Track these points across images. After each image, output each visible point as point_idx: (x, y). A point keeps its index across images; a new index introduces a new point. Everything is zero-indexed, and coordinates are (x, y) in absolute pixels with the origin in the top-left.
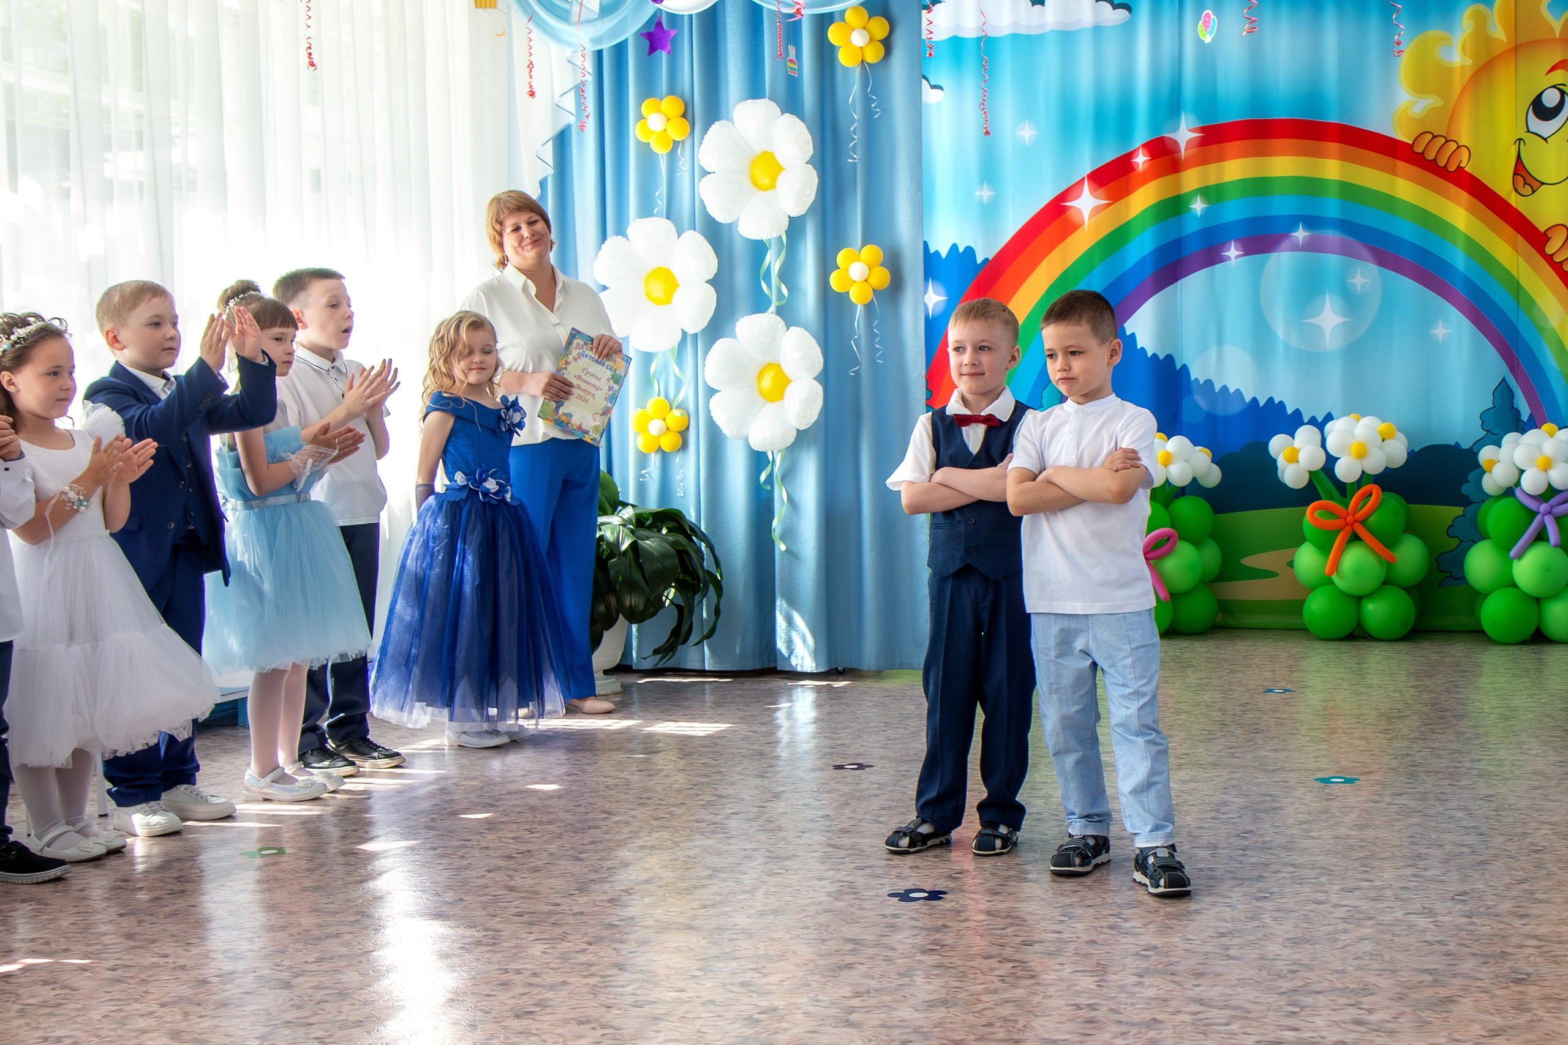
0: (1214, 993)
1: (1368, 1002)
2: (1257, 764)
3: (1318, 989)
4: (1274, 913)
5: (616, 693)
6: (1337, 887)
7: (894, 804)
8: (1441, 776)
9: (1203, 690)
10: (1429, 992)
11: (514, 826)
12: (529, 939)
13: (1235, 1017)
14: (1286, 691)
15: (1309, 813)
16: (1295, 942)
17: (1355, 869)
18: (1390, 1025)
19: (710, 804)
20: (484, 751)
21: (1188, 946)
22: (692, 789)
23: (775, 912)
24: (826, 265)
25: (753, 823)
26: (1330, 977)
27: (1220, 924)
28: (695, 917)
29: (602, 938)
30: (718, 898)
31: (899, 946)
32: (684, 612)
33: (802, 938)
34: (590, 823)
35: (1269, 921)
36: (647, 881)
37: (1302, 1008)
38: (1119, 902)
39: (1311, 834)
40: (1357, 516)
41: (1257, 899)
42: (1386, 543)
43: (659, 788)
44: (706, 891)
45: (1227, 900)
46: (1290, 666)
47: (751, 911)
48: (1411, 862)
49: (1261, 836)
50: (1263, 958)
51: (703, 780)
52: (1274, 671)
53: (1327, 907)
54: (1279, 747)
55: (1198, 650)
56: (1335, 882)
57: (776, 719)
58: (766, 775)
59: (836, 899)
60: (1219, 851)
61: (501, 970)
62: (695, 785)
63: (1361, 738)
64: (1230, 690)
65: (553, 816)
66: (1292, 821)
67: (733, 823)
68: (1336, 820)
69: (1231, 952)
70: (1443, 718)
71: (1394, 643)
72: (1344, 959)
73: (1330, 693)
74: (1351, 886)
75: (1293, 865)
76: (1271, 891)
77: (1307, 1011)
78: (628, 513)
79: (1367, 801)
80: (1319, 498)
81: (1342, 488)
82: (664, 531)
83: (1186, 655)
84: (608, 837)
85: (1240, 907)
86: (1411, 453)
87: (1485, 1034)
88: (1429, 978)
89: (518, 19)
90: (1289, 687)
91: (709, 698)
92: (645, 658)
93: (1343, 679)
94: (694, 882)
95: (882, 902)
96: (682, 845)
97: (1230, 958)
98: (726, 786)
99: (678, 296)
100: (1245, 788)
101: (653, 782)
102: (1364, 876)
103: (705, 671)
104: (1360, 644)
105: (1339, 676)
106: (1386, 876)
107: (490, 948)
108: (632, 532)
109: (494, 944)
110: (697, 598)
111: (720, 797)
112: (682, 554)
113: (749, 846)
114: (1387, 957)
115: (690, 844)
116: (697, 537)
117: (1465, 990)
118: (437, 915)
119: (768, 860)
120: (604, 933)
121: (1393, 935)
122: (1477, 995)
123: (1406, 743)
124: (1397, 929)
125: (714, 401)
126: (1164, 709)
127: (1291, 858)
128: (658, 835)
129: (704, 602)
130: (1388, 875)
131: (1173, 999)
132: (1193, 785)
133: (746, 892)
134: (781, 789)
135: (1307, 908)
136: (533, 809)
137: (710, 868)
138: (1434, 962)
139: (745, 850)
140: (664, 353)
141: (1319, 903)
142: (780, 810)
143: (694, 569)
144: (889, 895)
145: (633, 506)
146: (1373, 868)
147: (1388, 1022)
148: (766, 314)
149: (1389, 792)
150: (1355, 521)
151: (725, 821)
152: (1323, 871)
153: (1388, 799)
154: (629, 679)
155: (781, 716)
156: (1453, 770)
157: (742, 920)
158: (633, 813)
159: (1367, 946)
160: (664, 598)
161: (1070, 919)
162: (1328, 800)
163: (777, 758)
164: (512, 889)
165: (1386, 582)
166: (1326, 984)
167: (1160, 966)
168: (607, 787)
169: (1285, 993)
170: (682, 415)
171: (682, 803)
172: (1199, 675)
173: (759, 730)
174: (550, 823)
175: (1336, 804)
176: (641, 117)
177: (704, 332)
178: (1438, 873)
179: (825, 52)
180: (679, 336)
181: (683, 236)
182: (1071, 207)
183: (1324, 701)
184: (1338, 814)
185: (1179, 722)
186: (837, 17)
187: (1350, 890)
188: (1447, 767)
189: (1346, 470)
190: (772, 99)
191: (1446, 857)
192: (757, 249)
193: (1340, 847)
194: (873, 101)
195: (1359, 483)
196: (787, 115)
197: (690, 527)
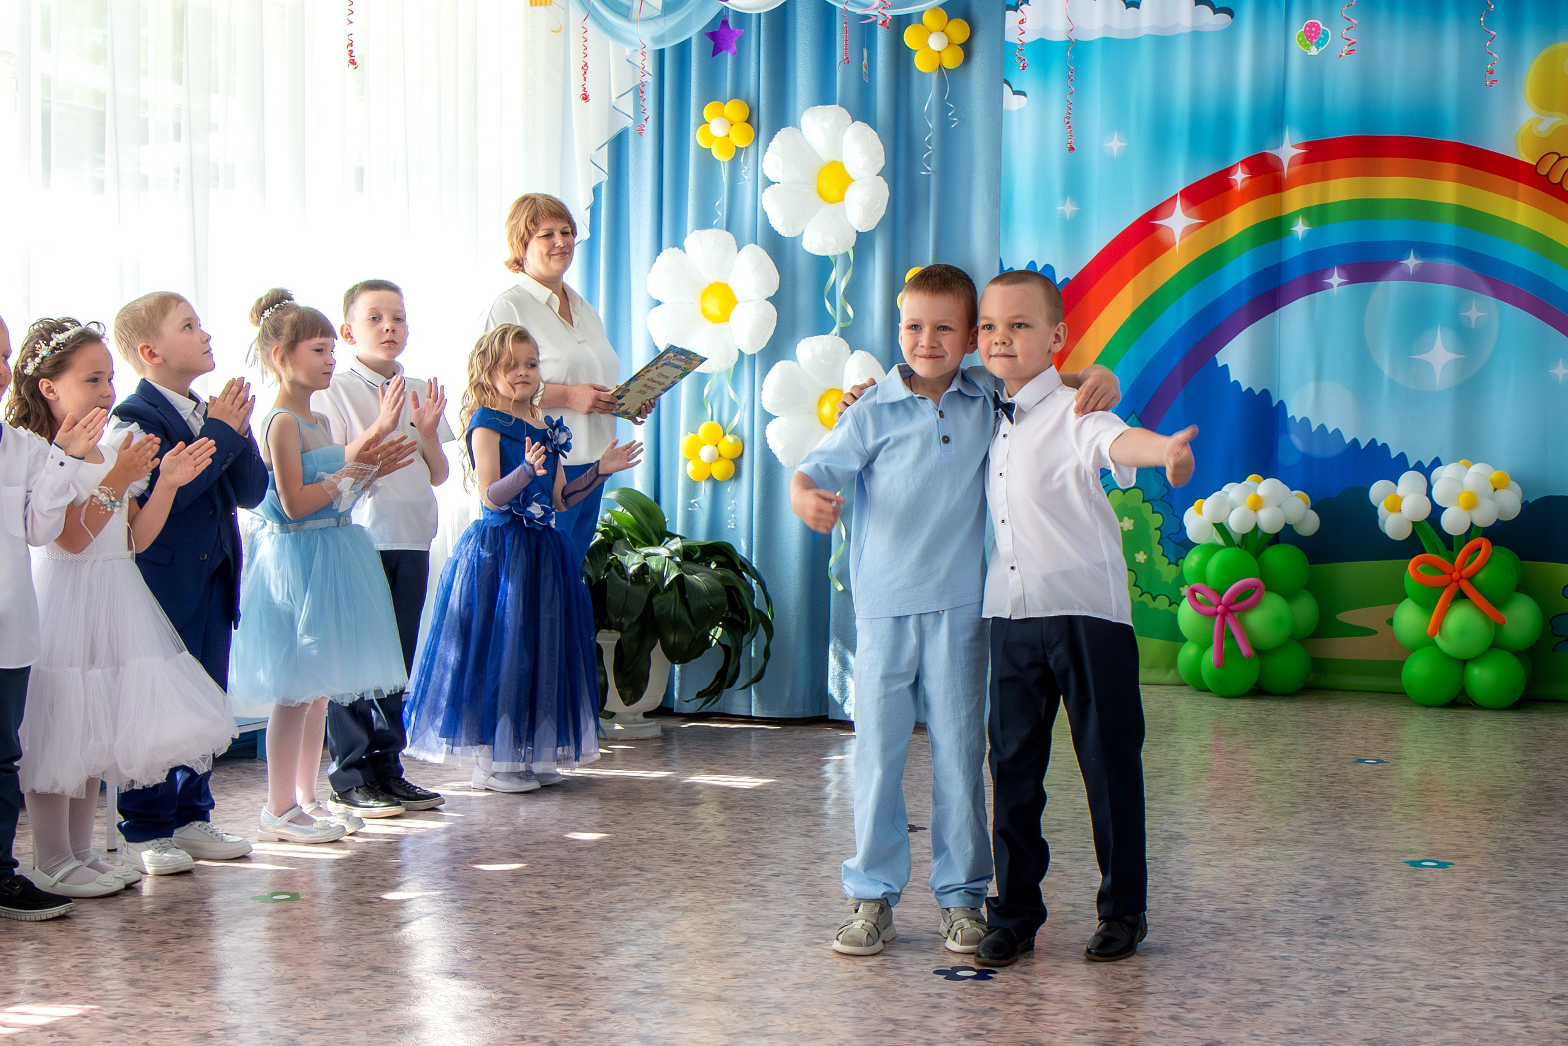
2: (1342, 842)
4: (1351, 1010)
5: (655, 738)
6: (1422, 984)
8: (1543, 864)
9: (1288, 757)
11: (540, 879)
12: (549, 1004)
14: (1379, 761)
15: (1396, 900)
17: (1443, 964)
19: (749, 863)
20: (512, 796)
22: (730, 846)
23: (811, 986)
24: (894, 285)
25: (793, 887)
27: (1290, 1019)
28: (726, 988)
29: (627, 1006)
30: (753, 968)
31: (941, 1029)
32: (731, 653)
33: (839, 1016)
34: (620, 880)
35: (1345, 1019)
36: (678, 946)
38: (1182, 990)
39: (1397, 923)
40: (1464, 572)
41: (1334, 993)
42: (1494, 603)
43: (696, 844)
44: (738, 959)
45: (1301, 993)
46: (1385, 734)
47: (786, 984)
48: (1505, 959)
49: (1342, 922)
51: (744, 837)
52: (1366, 739)
53: (1410, 1005)
54: (1369, 824)
55: (1285, 712)
56: (1419, 978)
57: (825, 773)
58: (811, 834)
59: (878, 974)
60: (1296, 938)
61: (516, 1036)
62: (734, 842)
63: (1457, 818)
64: (1318, 759)
65: (581, 870)
66: (1376, 908)
67: (772, 886)
68: (1425, 908)
70: (1549, 798)
71: (1498, 712)
73: (1427, 766)
74: (1437, 983)
75: (1376, 957)
76: (1349, 985)
78: (676, 544)
79: (1459, 889)
80: (1425, 552)
81: (1448, 540)
82: (713, 566)
83: (1272, 718)
84: (638, 895)
85: (1314, 1001)
86: (1525, 505)
89: (576, 14)
90: (1382, 757)
91: (754, 747)
92: (687, 702)
93: (1441, 751)
94: (728, 949)
95: (926, 980)
96: (717, 908)
98: (767, 845)
99: (737, 313)
100: (1327, 869)
101: (690, 837)
102: (1453, 972)
103: (751, 717)
104: (1463, 712)
105: (1436, 746)
106: (1476, 973)
107: (507, 1012)
108: (679, 565)
109: (512, 1008)
110: (746, 638)
111: (761, 856)
112: (731, 591)
113: (788, 912)
115: (725, 907)
116: (748, 572)
118: (452, 973)
119: (807, 928)
120: (628, 1001)
123: (1507, 826)
124: (1485, 1034)
125: (772, 429)
126: (1245, 777)
127: (1373, 948)
128: (691, 895)
129: (753, 644)
130: (1479, 971)
132: (1271, 863)
133: (782, 962)
134: (825, 850)
135: (1387, 1006)
136: (560, 861)
137: (745, 934)
139: (784, 916)
140: (719, 375)
141: (1401, 1000)
142: (824, 874)
143: (743, 607)
144: (936, 972)
145: (681, 538)
146: (1462, 964)
148: (829, 336)
149: (1486, 880)
150: (1461, 578)
151: (765, 884)
152: (1407, 965)
153: (1484, 887)
154: (671, 723)
155: (830, 770)
156: (1557, 857)
157: (774, 993)
158: (667, 870)
160: (711, 637)
161: (1128, 1006)
162: (1416, 886)
163: (824, 815)
164: (533, 948)
165: (1492, 646)
168: (640, 841)
170: (735, 440)
171: (720, 862)
172: (1285, 740)
173: (805, 783)
174: (578, 877)
175: (1425, 890)
176: (702, 121)
177: (763, 352)
178: (1534, 972)
179: (901, 57)
180: (735, 357)
181: (744, 250)
182: (1162, 226)
183: (1420, 774)
184: (1428, 902)
185: (1260, 792)
186: (915, 19)
187: (1437, 988)
188: (1552, 854)
189: (1453, 521)
190: (843, 105)
191: (1545, 955)
192: (823, 265)
193: (1427, 939)
194: (952, 109)
195: (1467, 536)
196: (858, 123)
197: (741, 562)
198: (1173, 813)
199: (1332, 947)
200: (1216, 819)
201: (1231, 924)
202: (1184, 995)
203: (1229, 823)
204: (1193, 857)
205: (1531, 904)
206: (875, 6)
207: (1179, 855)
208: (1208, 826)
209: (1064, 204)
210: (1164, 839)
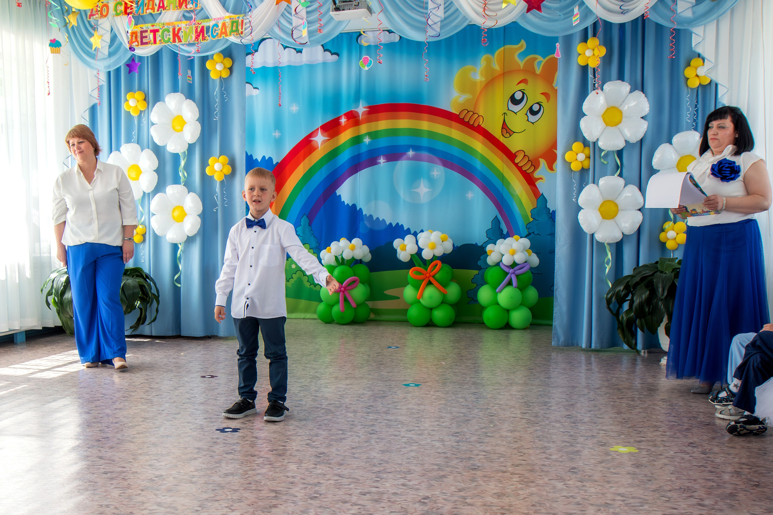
0: (345, 472)
1: (409, 476)
2: (379, 378)
3: (389, 471)
4: (376, 440)
6: (405, 429)
7: (224, 392)
8: (456, 384)
9: (362, 346)
10: (435, 473)
13: (353, 482)
14: (397, 347)
15: (398, 399)
16: (383, 452)
17: (413, 422)
18: (417, 486)
19: (147, 391)
21: (338, 453)
22: (140, 385)
23: (167, 436)
24: (204, 164)
25: (164, 400)
26: (395, 466)
27: (352, 444)
28: (134, 438)
29: (95, 445)
30: (145, 430)
31: (217, 451)
32: (143, 311)
33: (177, 447)
34: (96, 399)
35: (374, 443)
36: (116, 423)
37: (381, 479)
38: (312, 434)
39: (397, 407)
40: (431, 274)
41: (370, 434)
42: (443, 285)
43: (127, 384)
44: (140, 427)
45: (357, 434)
46: (401, 337)
47: (158, 436)
48: (437, 420)
49: (376, 408)
50: (368, 458)
51: (146, 381)
52: (393, 339)
53: (399, 438)
54: (390, 371)
55: (362, 330)
56: (404, 427)
58: (172, 380)
59: (194, 431)
60: (358, 414)
63: (425, 367)
64: (373, 347)
66: (390, 402)
68: (410, 401)
69: (355, 456)
70: (461, 360)
71: (445, 329)
72: (402, 459)
73: (416, 349)
74: (410, 429)
75: (388, 420)
76: (377, 430)
77: (383, 480)
79: (423, 394)
80: (415, 266)
81: (425, 262)
82: (135, 277)
83: (357, 332)
85: (362, 437)
86: (454, 247)
87: (456, 490)
88: (436, 467)
89: (74, 59)
90: (398, 346)
93: (421, 343)
95: (212, 433)
97: (355, 458)
98: (155, 384)
99: (142, 177)
100: (373, 388)
102: (417, 425)
103: (152, 336)
104: (432, 328)
105: (420, 341)
106: (426, 425)
110: (149, 305)
111: (152, 388)
112: (142, 287)
113: (161, 409)
114: (421, 459)
115: (136, 408)
116: (149, 279)
117: (450, 472)
119: (168, 415)
121: (425, 450)
122: (456, 474)
123: (444, 370)
124: (427, 447)
125: (153, 219)
127: (387, 417)
129: (152, 307)
131: (328, 474)
132: (351, 386)
133: (157, 428)
134: (178, 385)
135: (390, 438)
138: (439, 461)
141: (396, 436)
142: (176, 394)
143: (147, 293)
144: (216, 430)
146: (421, 422)
147: (416, 485)
148: (180, 185)
149: (433, 390)
150: (430, 276)
151: (152, 399)
152: (400, 423)
153: (432, 393)
156: (462, 381)
159: (413, 454)
160: (135, 305)
162: (406, 393)
165: (443, 302)
166: (393, 469)
167: (325, 461)
169: (375, 473)
170: (143, 227)
172: (361, 340)
175: (410, 395)
176: (126, 100)
177: (152, 191)
178: (448, 424)
179: (205, 73)
180: (142, 194)
181: (144, 151)
182: (313, 140)
183: (412, 352)
184: (410, 399)
185: (349, 360)
186: (210, 57)
187: (410, 431)
188: (460, 380)
189: (427, 254)
190: (182, 93)
191: (452, 417)
192: (176, 157)
193: (408, 413)
194: (225, 94)
195: (432, 260)
196: (188, 100)
197: (146, 275)
198: (314, 369)
199: (371, 417)
200: (331, 370)
201: (333, 409)
202: (312, 436)
203: (336, 372)
204: (321, 385)
205: (450, 399)
206: (193, 52)
207: (316, 384)
208: (328, 373)
209: (275, 133)
210: (310, 378)
